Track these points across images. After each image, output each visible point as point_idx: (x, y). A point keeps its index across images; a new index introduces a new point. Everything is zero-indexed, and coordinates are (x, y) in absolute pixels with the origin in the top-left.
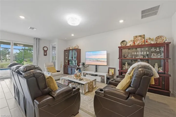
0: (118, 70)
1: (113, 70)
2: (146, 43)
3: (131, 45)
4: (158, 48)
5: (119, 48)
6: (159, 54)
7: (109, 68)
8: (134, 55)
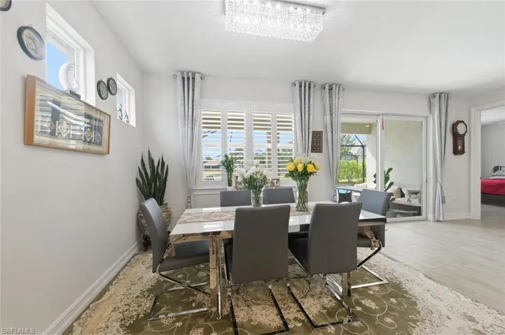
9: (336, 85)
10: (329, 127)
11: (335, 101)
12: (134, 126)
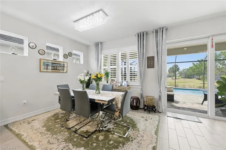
10: (156, 53)
12: (83, 63)
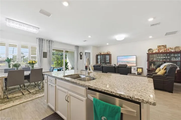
0: (147, 69)
1: (141, 69)
2: (168, 51)
3: (157, 52)
4: (176, 54)
5: (147, 54)
6: (177, 58)
7: (137, 68)
8: (159, 59)
9: (51, 41)
10: (49, 51)
11: (51, 45)
